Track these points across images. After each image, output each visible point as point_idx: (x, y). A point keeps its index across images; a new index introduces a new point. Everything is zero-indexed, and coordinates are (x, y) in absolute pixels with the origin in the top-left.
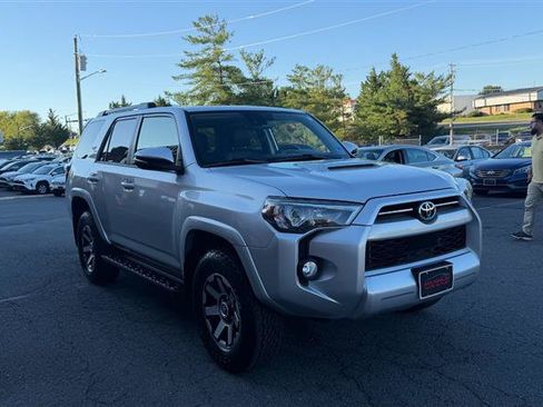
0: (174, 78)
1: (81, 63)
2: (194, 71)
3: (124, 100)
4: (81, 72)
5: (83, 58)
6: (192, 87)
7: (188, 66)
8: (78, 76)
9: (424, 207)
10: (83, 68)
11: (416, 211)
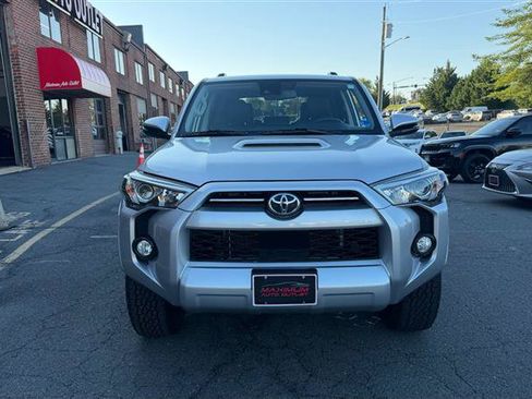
0: (489, 39)
1: (388, 30)
2: (512, 29)
3: (449, 64)
4: (386, 39)
5: (390, 26)
6: (506, 48)
7: (506, 24)
8: (383, 44)
9: (278, 199)
10: (389, 36)
11: (266, 202)
